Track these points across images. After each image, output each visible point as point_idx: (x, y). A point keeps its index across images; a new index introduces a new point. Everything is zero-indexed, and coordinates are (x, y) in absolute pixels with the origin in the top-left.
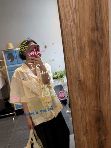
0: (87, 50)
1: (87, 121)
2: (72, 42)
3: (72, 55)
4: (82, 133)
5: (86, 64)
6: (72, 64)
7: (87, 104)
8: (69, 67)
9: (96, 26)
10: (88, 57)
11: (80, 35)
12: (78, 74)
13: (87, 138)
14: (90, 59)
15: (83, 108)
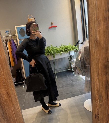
0: (102, 23)
1: (99, 67)
2: (94, 18)
3: (93, 25)
4: (96, 75)
5: (101, 31)
6: (93, 31)
7: (100, 56)
8: (91, 32)
9: (108, 9)
10: (102, 27)
11: (99, 14)
12: (96, 36)
13: (98, 78)
14: (103, 28)
15: (97, 58)
